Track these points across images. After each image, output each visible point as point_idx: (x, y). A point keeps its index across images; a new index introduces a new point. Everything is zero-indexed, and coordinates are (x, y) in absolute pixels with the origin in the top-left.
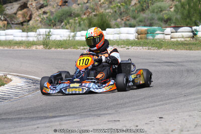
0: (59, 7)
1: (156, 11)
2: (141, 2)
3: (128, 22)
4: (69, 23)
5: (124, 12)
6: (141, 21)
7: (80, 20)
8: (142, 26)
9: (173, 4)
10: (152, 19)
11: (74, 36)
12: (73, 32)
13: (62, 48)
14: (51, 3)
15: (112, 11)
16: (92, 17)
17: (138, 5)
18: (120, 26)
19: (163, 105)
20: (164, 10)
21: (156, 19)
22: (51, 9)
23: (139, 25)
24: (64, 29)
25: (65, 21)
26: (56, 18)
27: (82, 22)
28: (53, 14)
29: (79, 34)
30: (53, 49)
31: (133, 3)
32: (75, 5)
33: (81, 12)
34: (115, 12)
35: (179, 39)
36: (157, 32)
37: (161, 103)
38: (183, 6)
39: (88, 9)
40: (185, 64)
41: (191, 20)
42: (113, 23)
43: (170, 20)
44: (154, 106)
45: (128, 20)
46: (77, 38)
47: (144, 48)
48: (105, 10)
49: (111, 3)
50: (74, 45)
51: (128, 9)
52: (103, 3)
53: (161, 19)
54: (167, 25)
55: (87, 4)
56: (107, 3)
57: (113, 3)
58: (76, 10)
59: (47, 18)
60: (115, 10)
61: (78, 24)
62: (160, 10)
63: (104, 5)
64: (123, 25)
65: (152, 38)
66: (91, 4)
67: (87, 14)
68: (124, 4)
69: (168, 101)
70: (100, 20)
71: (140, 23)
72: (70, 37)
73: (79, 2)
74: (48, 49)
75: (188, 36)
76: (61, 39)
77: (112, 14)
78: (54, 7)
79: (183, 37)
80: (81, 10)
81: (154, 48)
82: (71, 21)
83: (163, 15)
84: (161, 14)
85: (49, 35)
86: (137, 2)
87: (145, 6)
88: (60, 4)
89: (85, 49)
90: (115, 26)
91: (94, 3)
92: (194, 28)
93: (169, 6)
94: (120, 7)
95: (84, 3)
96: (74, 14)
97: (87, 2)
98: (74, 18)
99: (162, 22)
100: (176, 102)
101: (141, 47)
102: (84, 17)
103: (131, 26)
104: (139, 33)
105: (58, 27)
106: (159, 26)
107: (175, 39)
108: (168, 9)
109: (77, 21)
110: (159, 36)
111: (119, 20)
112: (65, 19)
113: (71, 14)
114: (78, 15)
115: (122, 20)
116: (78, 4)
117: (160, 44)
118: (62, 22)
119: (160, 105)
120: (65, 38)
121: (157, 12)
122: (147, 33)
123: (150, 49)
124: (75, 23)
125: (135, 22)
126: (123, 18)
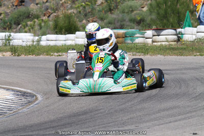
0: (15, 7)
1: (126, 11)
2: (109, 1)
4: (27, 25)
5: (89, 12)
9: (145, 3)
10: (123, 20)
11: (39, 41)
13: (32, 55)
14: (6, 2)
15: (75, 12)
17: (105, 4)
19: (185, 119)
20: (135, 10)
21: (127, 20)
22: (5, 10)
26: (11, 21)
27: (43, 24)
28: (8, 15)
29: (44, 38)
30: (23, 56)
31: (99, 2)
32: (32, 4)
33: (40, 13)
34: (80, 12)
35: (163, 43)
36: (136, 36)
37: (183, 117)
38: (158, 5)
39: (47, 9)
40: (184, 71)
41: (168, 21)
42: (79, 24)
43: (143, 21)
44: (176, 121)
48: (68, 10)
49: (73, 2)
51: (93, 9)
52: (65, 2)
53: (133, 21)
54: (140, 27)
55: (47, 4)
56: (69, 2)
57: (76, 2)
58: (35, 10)
59: (1, 19)
60: (79, 10)
61: (39, 27)
62: (131, 10)
63: (66, 5)
65: (131, 42)
66: (52, 4)
67: (48, 15)
68: (89, 4)
71: (109, 25)
73: (37, 2)
75: (172, 40)
77: (75, 14)
78: (8, 8)
79: (167, 41)
80: (40, 11)
81: (139, 54)
82: (29, 23)
83: (135, 15)
84: (133, 14)
86: (104, 2)
87: (113, 5)
88: (16, 4)
89: (60, 56)
91: (54, 2)
92: (179, 30)
93: (141, 5)
94: (85, 7)
95: (43, 2)
96: (32, 15)
97: (47, 2)
99: (134, 23)
100: (198, 116)
105: (15, 30)
107: (159, 43)
108: (140, 8)
109: (36, 24)
110: (139, 40)
111: (84, 21)
112: (23, 21)
113: (29, 15)
114: (37, 17)
115: (89, 21)
116: (37, 4)
118: (19, 24)
120: (29, 43)
121: (128, 13)
122: (125, 36)
123: (135, 55)
124: (34, 25)
125: (103, 24)
126: (89, 19)
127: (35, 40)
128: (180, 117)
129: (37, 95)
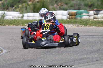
3: (62, 7)
4: (18, 7)
6: (71, 6)
7: (26, 5)
8: (73, 10)
10: (80, 5)
11: (23, 17)
12: (22, 14)
13: (13, 25)
16: (35, 3)
18: (56, 10)
19: (88, 65)
21: (83, 5)
23: (70, 9)
24: (15, 11)
25: (15, 6)
26: (8, 4)
27: (28, 7)
29: (26, 15)
30: (7, 26)
35: (100, 19)
36: (83, 14)
37: (87, 64)
42: (51, 7)
43: (93, 6)
44: (82, 66)
45: (62, 6)
46: (25, 18)
47: (74, 25)
50: (23, 23)
53: (86, 5)
54: (91, 9)
59: (2, 3)
61: (25, 8)
64: (58, 8)
65: (80, 18)
67: (32, 1)
69: (92, 63)
70: (41, 5)
71: (71, 8)
72: (19, 17)
74: (4, 26)
76: (13, 19)
81: (81, 25)
82: (20, 6)
85: (3, 16)
90: (53, 10)
98: (22, 4)
99: (87, 7)
101: (72, 25)
102: (30, 3)
103: (64, 10)
104: (70, 14)
106: (85, 10)
107: (97, 19)
109: (24, 6)
110: (85, 17)
111: (55, 5)
112: (16, 4)
114: (25, 2)
115: (58, 5)
117: (86, 23)
118: (13, 6)
119: (87, 65)
120: (15, 18)
122: (76, 14)
123: (79, 26)
124: (23, 7)
125: (67, 7)
126: (58, 4)
127: (20, 16)
128: (85, 64)
129: (3, 49)
